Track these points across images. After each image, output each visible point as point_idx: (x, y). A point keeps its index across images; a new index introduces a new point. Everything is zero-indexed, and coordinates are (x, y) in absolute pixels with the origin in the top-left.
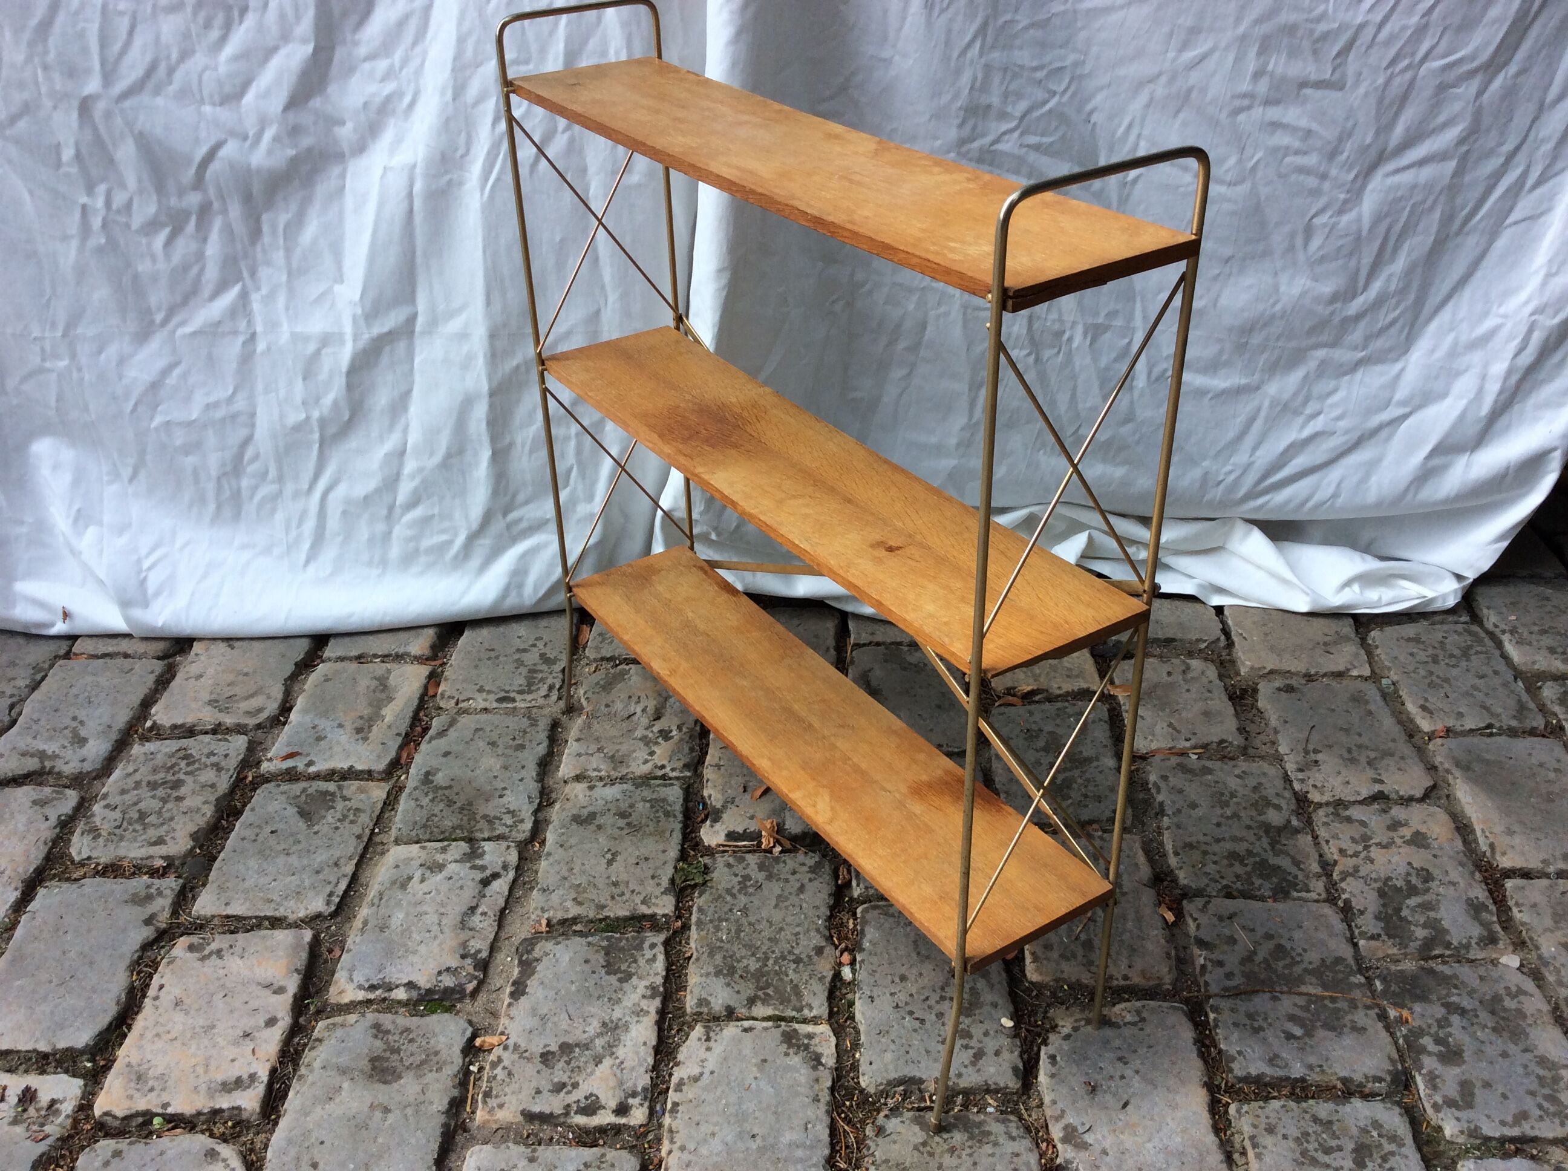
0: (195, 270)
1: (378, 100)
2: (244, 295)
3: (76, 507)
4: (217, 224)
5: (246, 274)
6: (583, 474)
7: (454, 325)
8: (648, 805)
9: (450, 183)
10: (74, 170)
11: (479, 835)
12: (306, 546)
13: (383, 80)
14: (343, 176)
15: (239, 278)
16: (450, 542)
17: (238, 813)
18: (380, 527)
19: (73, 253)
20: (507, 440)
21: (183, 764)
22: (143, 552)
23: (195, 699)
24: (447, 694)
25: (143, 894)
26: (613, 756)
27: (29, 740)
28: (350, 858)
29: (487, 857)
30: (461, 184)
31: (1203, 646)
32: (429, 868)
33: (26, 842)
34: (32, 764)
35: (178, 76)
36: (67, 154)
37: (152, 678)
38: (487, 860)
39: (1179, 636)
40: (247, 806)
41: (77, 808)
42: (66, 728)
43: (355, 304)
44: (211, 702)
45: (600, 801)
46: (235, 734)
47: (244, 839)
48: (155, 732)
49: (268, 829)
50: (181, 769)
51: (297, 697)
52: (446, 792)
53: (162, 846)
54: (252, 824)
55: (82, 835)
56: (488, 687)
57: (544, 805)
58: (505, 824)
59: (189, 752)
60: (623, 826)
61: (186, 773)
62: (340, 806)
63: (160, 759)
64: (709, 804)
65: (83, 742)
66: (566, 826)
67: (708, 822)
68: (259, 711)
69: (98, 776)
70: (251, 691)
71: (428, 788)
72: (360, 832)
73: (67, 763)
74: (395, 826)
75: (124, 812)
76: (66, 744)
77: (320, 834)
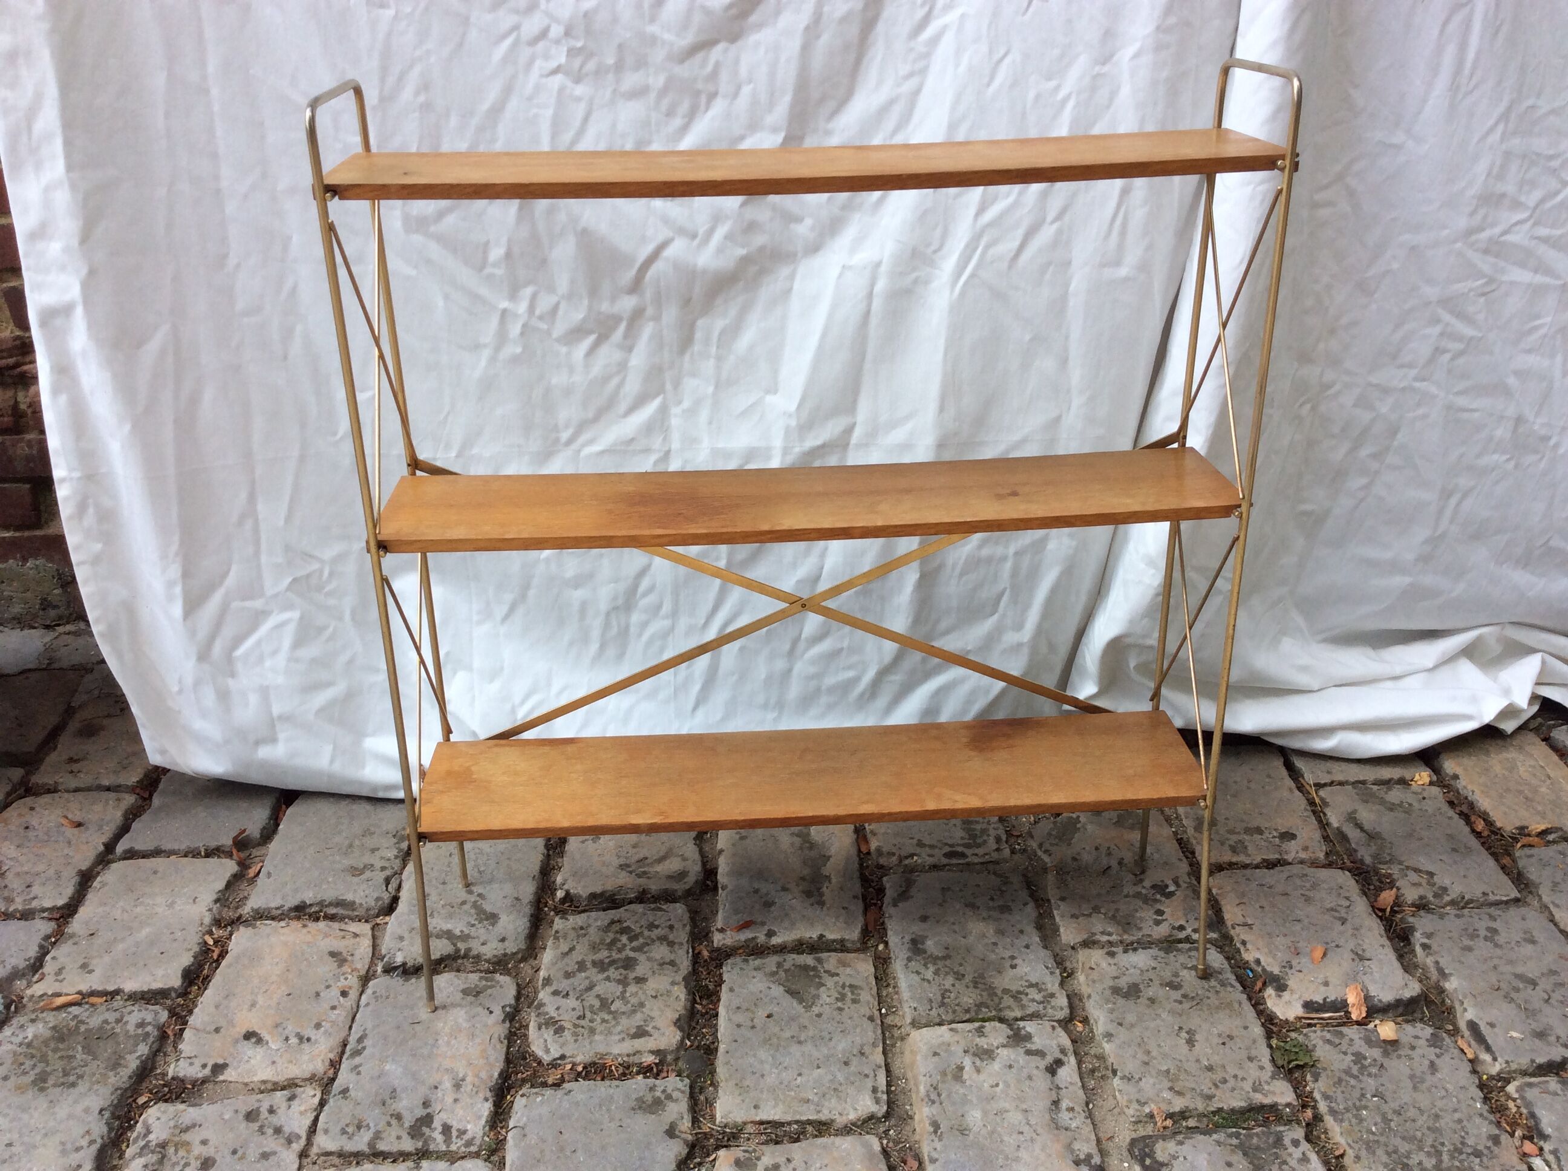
0: (615, 381)
2: (664, 410)
4: (647, 330)
5: (669, 386)
6: (1014, 600)
8: (1194, 973)
9: (916, 281)
10: (499, 272)
11: (1011, 1014)
12: (697, 687)
14: (792, 277)
15: (661, 391)
16: (857, 680)
17: (713, 997)
18: (780, 665)
19: (483, 363)
21: (624, 939)
23: (604, 864)
24: (884, 849)
25: (649, 1098)
26: (1115, 916)
28: (874, 1045)
29: (1035, 1039)
30: (927, 282)
32: (975, 1055)
33: (478, 1040)
34: (443, 947)
36: (496, 253)
37: (540, 845)
38: (1037, 1043)
40: (720, 985)
41: (518, 998)
42: (464, 903)
43: (790, 416)
44: (623, 867)
45: (1132, 971)
46: (667, 901)
47: (739, 1026)
48: (570, 904)
49: (761, 1013)
50: (625, 945)
51: (715, 858)
52: (948, 962)
53: (647, 1038)
54: (738, 1008)
55: (540, 1029)
56: (927, 841)
57: (1067, 975)
58: (1033, 1000)
59: (625, 925)
60: (1179, 998)
61: (633, 949)
62: (830, 982)
63: (594, 934)
64: (1259, 969)
65: (493, 918)
66: (1108, 1001)
67: (1270, 992)
68: (682, 875)
69: (524, 959)
70: (662, 854)
71: (924, 958)
72: (868, 1013)
73: (483, 944)
74: (905, 1005)
75: (580, 998)
76: (473, 922)
77: (825, 1017)
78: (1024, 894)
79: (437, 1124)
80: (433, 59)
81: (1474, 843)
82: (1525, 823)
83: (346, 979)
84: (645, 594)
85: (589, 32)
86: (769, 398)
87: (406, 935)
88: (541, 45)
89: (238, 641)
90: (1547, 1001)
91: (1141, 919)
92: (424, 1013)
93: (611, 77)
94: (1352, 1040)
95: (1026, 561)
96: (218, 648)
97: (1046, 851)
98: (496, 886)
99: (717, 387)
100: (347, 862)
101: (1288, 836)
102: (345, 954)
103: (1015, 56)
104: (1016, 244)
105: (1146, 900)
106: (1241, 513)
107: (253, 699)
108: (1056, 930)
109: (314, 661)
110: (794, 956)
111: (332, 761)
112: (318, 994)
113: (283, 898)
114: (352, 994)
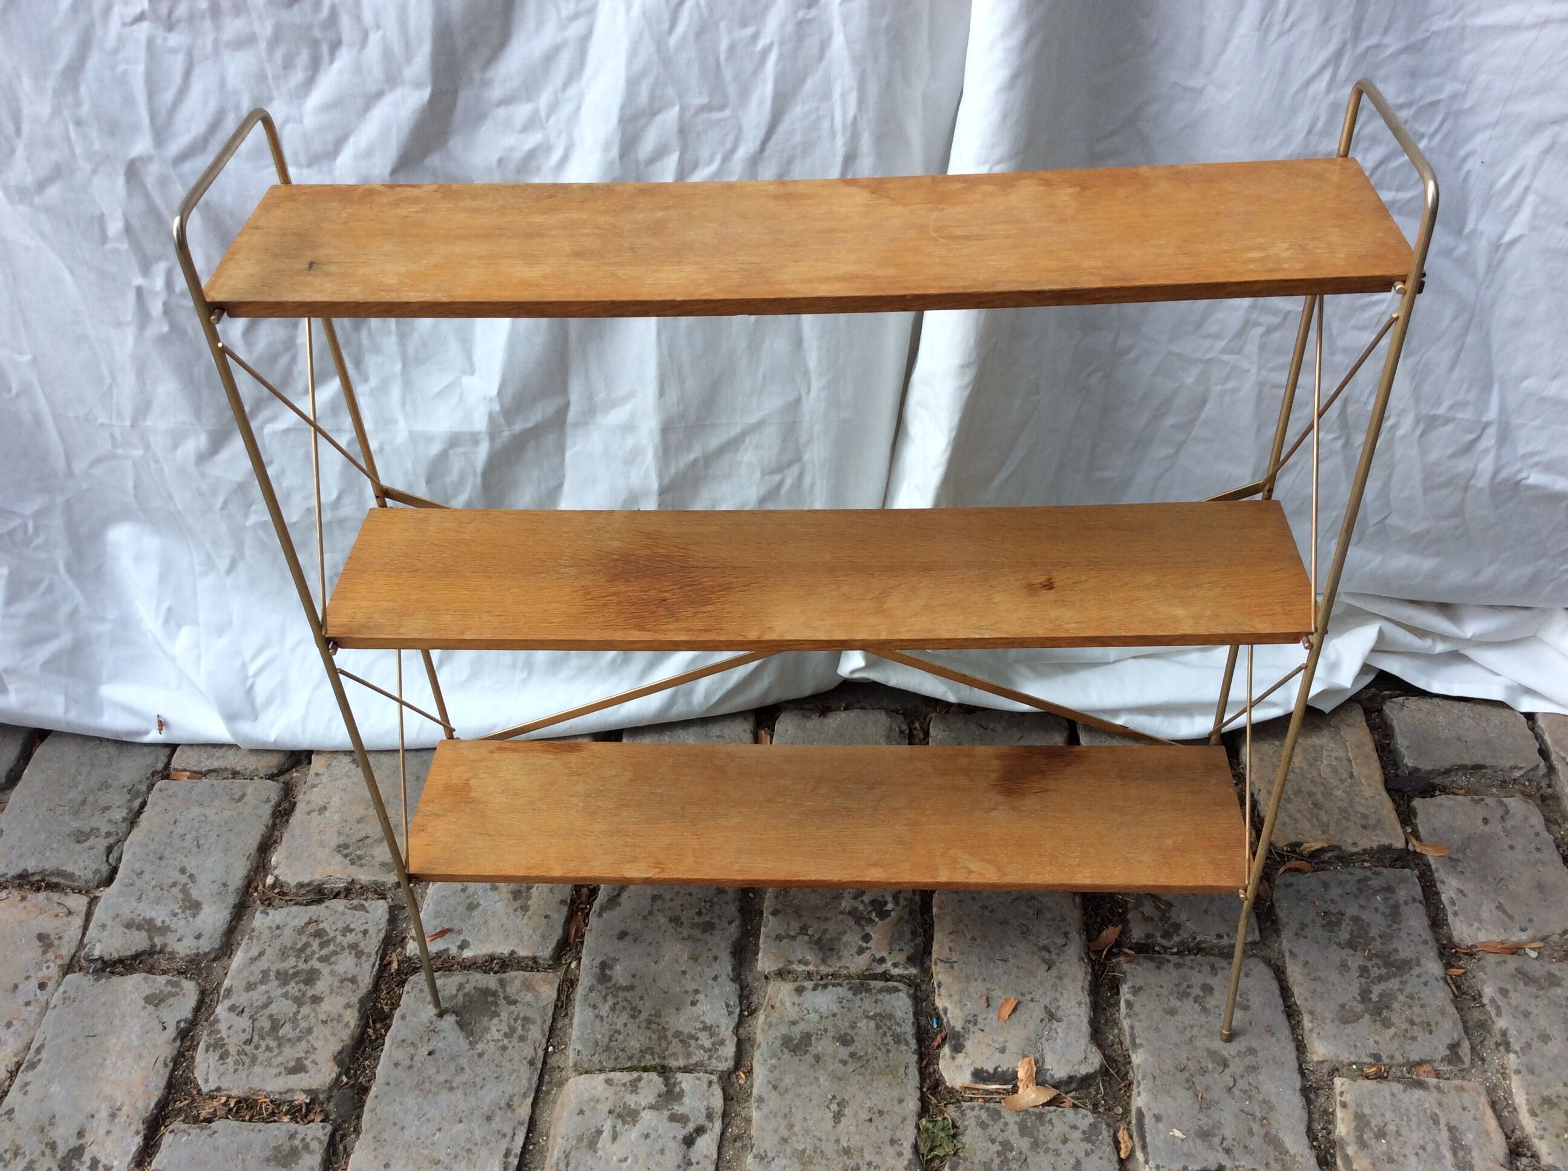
1: (518, 156)
3: (166, 605)
7: (617, 416)
8: (872, 1024)
10: (123, 247)
11: (673, 1063)
13: (524, 130)
17: (385, 1019)
19: (130, 340)
21: (316, 944)
22: (248, 654)
23: (322, 844)
25: (286, 1148)
26: (820, 940)
27: (133, 902)
28: (525, 1096)
29: (686, 1100)
31: (1518, 774)
32: (619, 1116)
33: (143, 1064)
34: (138, 941)
36: (114, 226)
37: (267, 810)
38: (686, 1104)
39: (1490, 762)
40: (395, 1009)
41: (197, 1009)
42: (174, 885)
43: (491, 400)
44: (340, 848)
45: (812, 1015)
46: (372, 896)
47: (397, 1064)
48: (279, 895)
49: (424, 1049)
50: (314, 953)
52: (628, 995)
53: (302, 1075)
54: (403, 1041)
55: (207, 1051)
57: (747, 1015)
58: (702, 1047)
59: (321, 926)
60: (846, 1058)
61: (320, 959)
62: (505, 1012)
63: (287, 936)
64: (945, 1021)
65: (196, 907)
66: (774, 1055)
67: (947, 1050)
69: (217, 958)
71: (606, 988)
72: (532, 1054)
73: (180, 939)
74: (571, 1047)
75: (253, 1019)
76: (177, 911)
77: (486, 1057)
79: (87, 1158)
82: (1299, 839)
83: (48, 968)
86: (466, 380)
87: (109, 923)
90: (1230, 1089)
91: (846, 944)
92: (102, 1024)
94: (1006, 1124)
98: (209, 865)
100: (75, 824)
102: (53, 937)
108: (754, 955)
110: (480, 975)
112: (16, 986)
113: (6, 867)
114: (51, 985)
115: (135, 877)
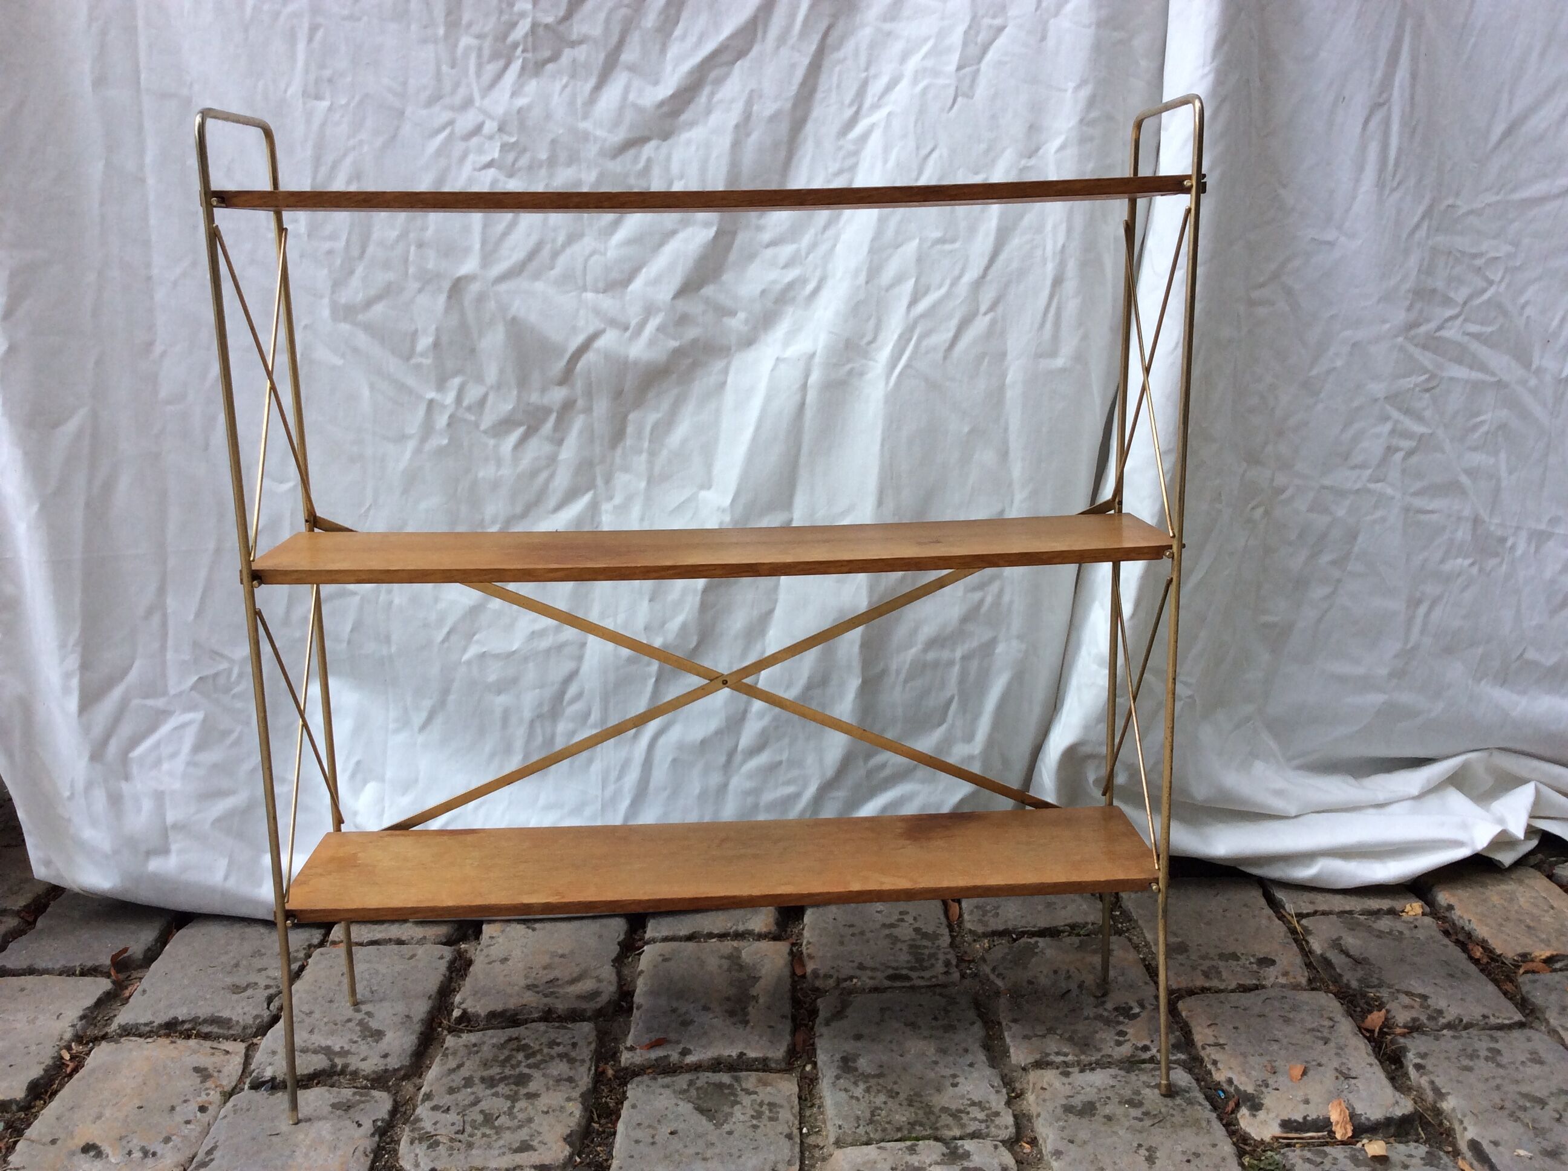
0: (544, 475)
1: (778, 287)
2: (593, 504)
4: (578, 423)
5: (599, 482)
6: (964, 707)
8: (1157, 1091)
9: (850, 372)
10: (427, 361)
11: (949, 1133)
12: (625, 804)
13: (786, 266)
14: (726, 371)
15: (591, 486)
16: (797, 796)
17: (612, 1115)
18: (715, 779)
19: (408, 455)
20: (881, 666)
21: (520, 1056)
23: (510, 984)
24: (822, 972)
26: (1072, 1038)
28: (790, 1163)
29: (974, 1158)
30: (862, 374)
33: (340, 1153)
34: (319, 1062)
35: (562, 261)
36: (425, 342)
37: (442, 966)
38: (976, 1161)
40: (622, 1103)
41: (394, 1112)
42: (349, 1020)
43: (724, 511)
44: (529, 987)
45: (1088, 1089)
46: (574, 1021)
47: (637, 1142)
48: (467, 1022)
49: (664, 1130)
50: (521, 1062)
51: (633, 981)
52: (881, 1081)
53: (531, 1153)
54: (639, 1124)
55: (412, 1143)
56: (869, 963)
57: (1014, 1097)
58: (975, 1119)
59: (523, 1042)
60: (1140, 1116)
61: (529, 1066)
62: (746, 1100)
63: (487, 1051)
64: (1232, 1090)
65: (378, 1035)
66: (1058, 1120)
67: (1244, 1111)
68: (594, 995)
69: (407, 1077)
70: (575, 975)
71: (854, 1076)
72: (787, 1131)
73: (363, 1060)
74: (829, 1124)
75: (462, 1113)
76: (355, 1039)
77: (736, 1134)
78: (972, 1014)
80: (366, 148)
81: (1472, 968)
82: (1527, 950)
83: (208, 1095)
84: (573, 701)
85: (522, 126)
86: (703, 494)
88: (475, 141)
89: (135, 741)
90: (1558, 1120)
91: (1102, 1040)
92: (284, 1125)
93: (543, 172)
94: (1335, 1159)
95: (974, 665)
96: (113, 748)
97: (998, 976)
98: (386, 1004)
99: (649, 482)
100: (229, 980)
101: (1266, 962)
102: (211, 1070)
103: (942, 151)
104: (950, 335)
105: (1108, 1022)
106: (1173, 554)
107: (147, 805)
108: (1006, 1052)
109: (215, 766)
110: (710, 1074)
111: (226, 878)
112: (173, 1108)
113: (154, 1014)
114: (212, 1110)
115: (304, 1016)
